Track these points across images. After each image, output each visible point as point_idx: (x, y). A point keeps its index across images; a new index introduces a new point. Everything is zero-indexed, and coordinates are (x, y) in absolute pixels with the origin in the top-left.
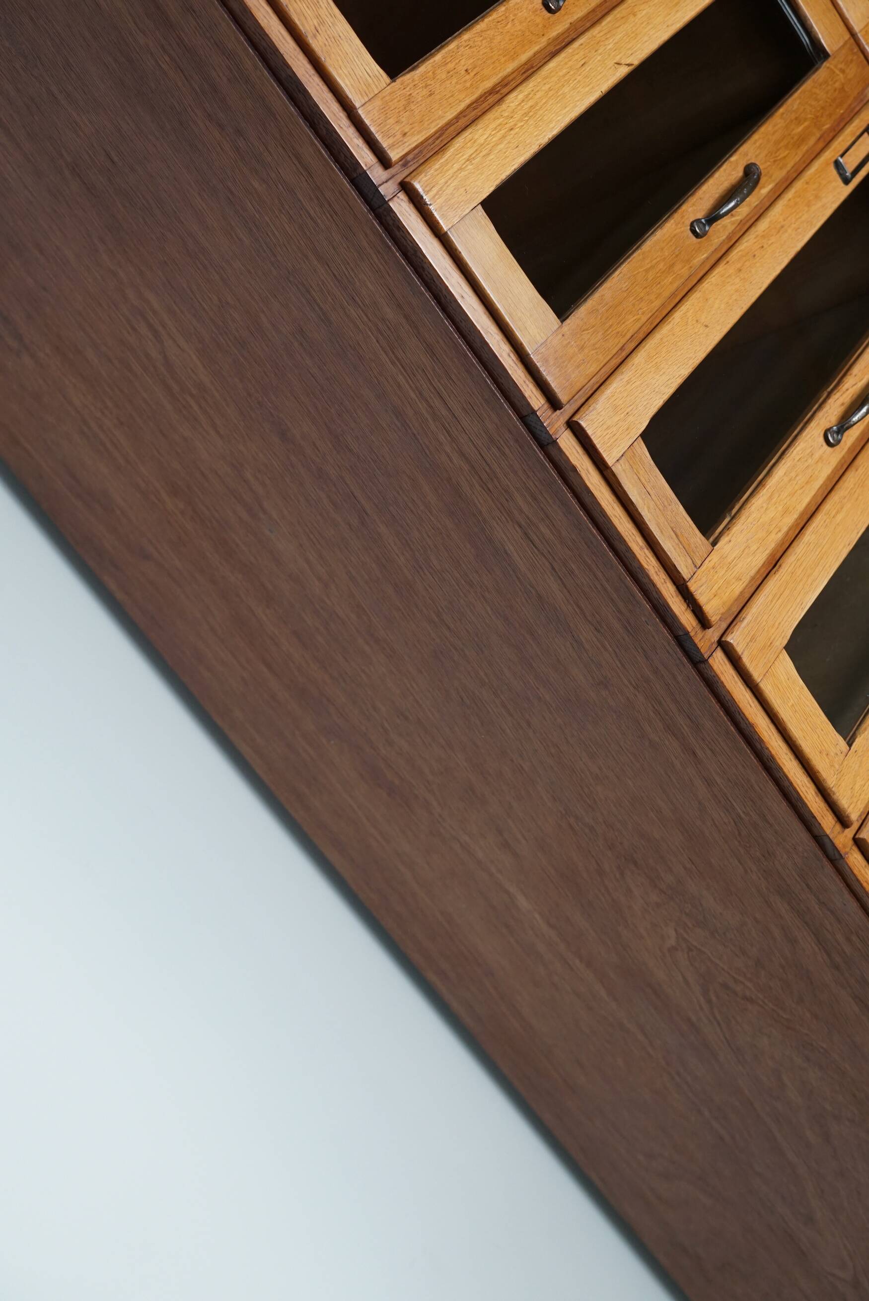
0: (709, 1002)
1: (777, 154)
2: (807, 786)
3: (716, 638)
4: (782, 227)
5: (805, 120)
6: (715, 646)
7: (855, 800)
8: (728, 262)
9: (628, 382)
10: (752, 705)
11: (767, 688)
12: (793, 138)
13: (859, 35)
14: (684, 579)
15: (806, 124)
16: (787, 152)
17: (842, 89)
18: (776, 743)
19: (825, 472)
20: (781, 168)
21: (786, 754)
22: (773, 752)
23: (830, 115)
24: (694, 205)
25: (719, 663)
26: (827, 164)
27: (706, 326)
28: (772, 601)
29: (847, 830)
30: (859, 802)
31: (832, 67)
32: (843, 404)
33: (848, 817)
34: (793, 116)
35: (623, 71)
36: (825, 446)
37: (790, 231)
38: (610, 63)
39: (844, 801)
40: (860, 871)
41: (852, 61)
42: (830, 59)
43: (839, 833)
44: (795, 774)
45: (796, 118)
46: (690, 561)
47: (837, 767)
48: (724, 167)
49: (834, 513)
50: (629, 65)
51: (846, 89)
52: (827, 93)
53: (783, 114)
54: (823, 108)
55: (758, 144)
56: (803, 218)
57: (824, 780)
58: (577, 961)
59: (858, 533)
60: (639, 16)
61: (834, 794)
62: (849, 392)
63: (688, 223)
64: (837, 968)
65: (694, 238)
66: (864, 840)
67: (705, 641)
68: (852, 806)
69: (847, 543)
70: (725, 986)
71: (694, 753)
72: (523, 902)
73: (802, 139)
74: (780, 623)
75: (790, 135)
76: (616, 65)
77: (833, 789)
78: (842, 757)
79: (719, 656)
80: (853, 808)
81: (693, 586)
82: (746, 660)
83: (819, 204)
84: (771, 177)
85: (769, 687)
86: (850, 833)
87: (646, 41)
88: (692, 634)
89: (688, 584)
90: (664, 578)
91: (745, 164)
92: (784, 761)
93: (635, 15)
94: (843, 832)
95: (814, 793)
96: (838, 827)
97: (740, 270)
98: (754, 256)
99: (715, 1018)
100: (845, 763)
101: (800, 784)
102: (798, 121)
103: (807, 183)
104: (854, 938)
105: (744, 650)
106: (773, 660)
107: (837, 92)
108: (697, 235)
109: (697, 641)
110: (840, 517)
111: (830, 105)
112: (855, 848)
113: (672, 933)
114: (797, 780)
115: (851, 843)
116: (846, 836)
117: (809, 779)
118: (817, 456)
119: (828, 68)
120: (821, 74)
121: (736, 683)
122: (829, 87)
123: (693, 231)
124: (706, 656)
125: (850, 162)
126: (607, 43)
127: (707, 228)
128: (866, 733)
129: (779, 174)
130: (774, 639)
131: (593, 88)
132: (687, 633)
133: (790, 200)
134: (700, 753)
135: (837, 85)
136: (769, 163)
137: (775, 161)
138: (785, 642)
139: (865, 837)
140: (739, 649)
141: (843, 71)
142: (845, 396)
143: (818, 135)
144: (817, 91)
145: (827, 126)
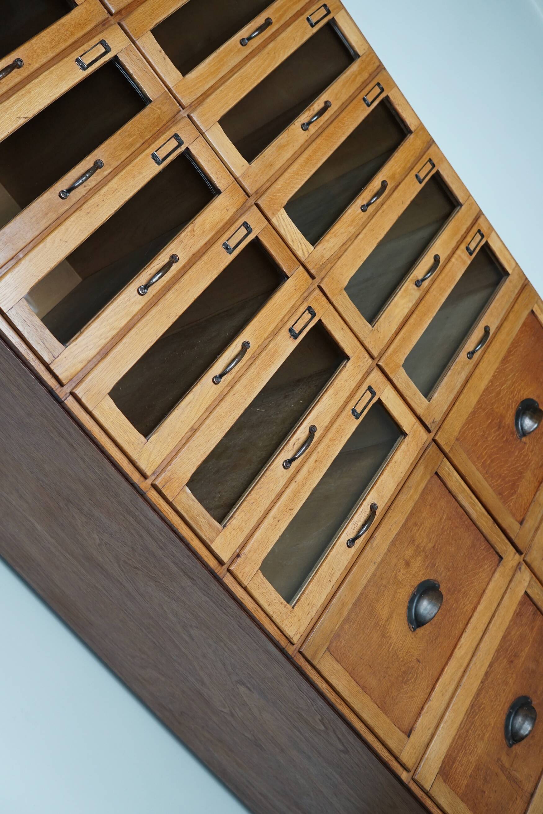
0: (122, 571)
1: (115, 154)
2: (123, 459)
3: (69, 391)
4: (116, 189)
5: (134, 135)
6: (68, 395)
7: (150, 466)
8: (81, 210)
9: (17, 272)
10: (90, 421)
11: (96, 413)
12: (126, 145)
13: (172, 89)
14: (48, 364)
15: (135, 137)
16: (121, 152)
17: (159, 117)
18: (104, 440)
19: (136, 308)
20: (117, 160)
21: (110, 445)
22: (103, 444)
23: (150, 131)
24: (62, 183)
25: (70, 403)
26: (147, 156)
27: (66, 242)
28: (101, 372)
29: (147, 481)
30: (152, 467)
31: (153, 107)
32: (150, 274)
33: (145, 473)
34: (127, 134)
35: (22, 122)
36: (138, 295)
37: (121, 191)
38: (14, 118)
39: (143, 466)
40: (155, 500)
41: (166, 102)
42: (152, 103)
43: (142, 481)
44: (116, 454)
45: (128, 135)
46: (51, 355)
47: (139, 449)
48: (82, 163)
49: (142, 328)
50: (25, 118)
51: (162, 117)
52: (149, 120)
53: (120, 133)
54: (146, 128)
55: (103, 150)
56: (130, 184)
57: (131, 456)
58: (68, 555)
59: (157, 337)
60: (33, 93)
61: (137, 463)
62: (154, 268)
63: (58, 192)
64: (161, 548)
65: (61, 199)
66: (155, 485)
67: (62, 393)
68: (148, 469)
69: (150, 342)
70: (125, 561)
71: (73, 446)
72: (39, 527)
73: (132, 145)
74: (105, 382)
75: (124, 143)
76: (17, 119)
77: (136, 461)
78: (143, 444)
79: (71, 398)
80: (149, 469)
81: (52, 367)
82: (84, 400)
83: (141, 176)
84: (110, 165)
85: (98, 413)
86: (149, 481)
87: (37, 105)
88: (54, 389)
89: (50, 366)
90: (39, 363)
91: (95, 160)
92: (109, 448)
93: (30, 93)
94: (145, 481)
95: (127, 463)
96: (142, 479)
97: (88, 213)
98: (98, 205)
99: (128, 579)
100: (144, 448)
101: (118, 458)
102: (130, 136)
103: (133, 166)
104: (162, 533)
105: (82, 396)
106: (101, 399)
107: (155, 119)
108: (62, 198)
109: (57, 392)
110: (145, 329)
111: (151, 126)
112: (152, 489)
113: (97, 537)
114: (117, 456)
115: (150, 486)
116: (147, 483)
117: (124, 456)
118: (132, 300)
119: (150, 108)
120: (146, 111)
121: (80, 411)
122: (151, 117)
123: (60, 196)
124: (63, 399)
125: (161, 155)
126: (12, 108)
127: (68, 194)
128: (158, 433)
129: (115, 164)
130: (102, 390)
131: (3, 131)
132: (52, 389)
133: (122, 176)
134: (75, 445)
135: (156, 116)
136: (110, 159)
137: (113, 157)
138: (109, 391)
139: (156, 483)
140: (80, 395)
141: (160, 109)
142: (152, 270)
143: (142, 142)
144: (143, 120)
145: (149, 137)
